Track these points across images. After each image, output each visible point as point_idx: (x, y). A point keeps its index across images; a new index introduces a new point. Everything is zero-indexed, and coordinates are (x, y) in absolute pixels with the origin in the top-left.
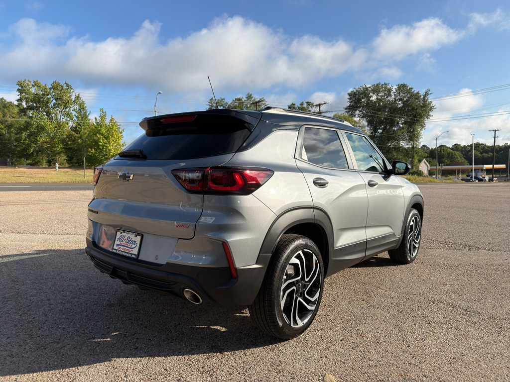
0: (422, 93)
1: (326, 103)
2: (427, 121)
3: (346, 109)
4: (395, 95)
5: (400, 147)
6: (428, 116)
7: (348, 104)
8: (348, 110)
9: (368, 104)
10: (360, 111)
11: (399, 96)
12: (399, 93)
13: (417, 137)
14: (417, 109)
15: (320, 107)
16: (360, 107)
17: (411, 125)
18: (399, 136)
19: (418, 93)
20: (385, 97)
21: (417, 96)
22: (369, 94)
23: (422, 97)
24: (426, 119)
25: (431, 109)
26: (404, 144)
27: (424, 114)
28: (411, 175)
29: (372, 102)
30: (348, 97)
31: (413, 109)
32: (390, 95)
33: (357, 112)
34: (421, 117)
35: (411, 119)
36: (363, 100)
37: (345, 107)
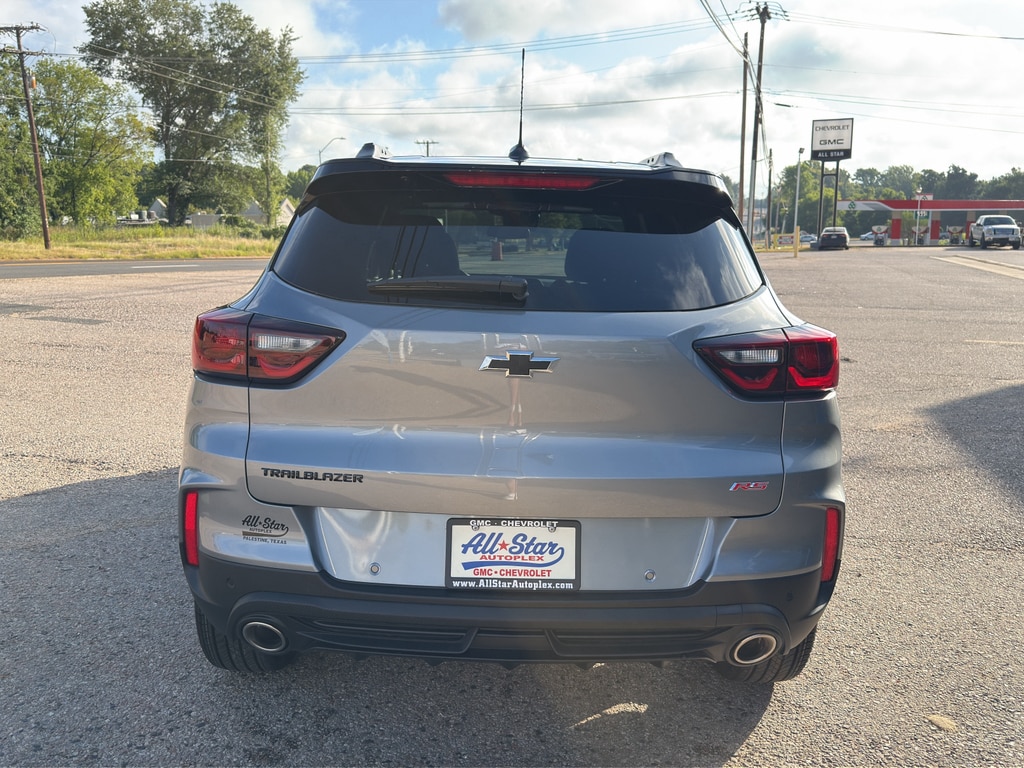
0: (276, 35)
1: (37, 28)
2: (290, 106)
3: (82, 50)
4: (211, 30)
5: (233, 167)
6: (293, 96)
7: (88, 38)
8: (87, 54)
9: (141, 43)
10: (125, 61)
11: (222, 33)
12: (221, 26)
13: (273, 145)
14: (268, 74)
15: (18, 36)
16: (121, 50)
17: (257, 114)
18: (229, 137)
19: (266, 33)
20: (187, 32)
21: (264, 41)
22: (143, 18)
23: (277, 45)
24: (290, 102)
25: (298, 78)
26: (239, 159)
27: (284, 89)
28: (272, 238)
29: (153, 41)
30: (84, 16)
31: (259, 72)
32: (199, 29)
33: (116, 64)
34: (280, 96)
35: (257, 98)
36: (128, 32)
37: (79, 44)
